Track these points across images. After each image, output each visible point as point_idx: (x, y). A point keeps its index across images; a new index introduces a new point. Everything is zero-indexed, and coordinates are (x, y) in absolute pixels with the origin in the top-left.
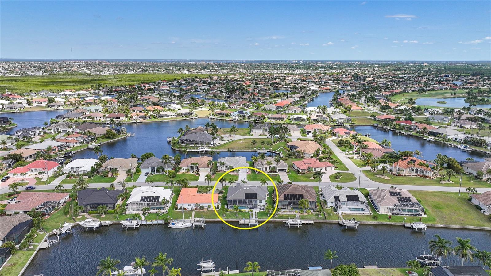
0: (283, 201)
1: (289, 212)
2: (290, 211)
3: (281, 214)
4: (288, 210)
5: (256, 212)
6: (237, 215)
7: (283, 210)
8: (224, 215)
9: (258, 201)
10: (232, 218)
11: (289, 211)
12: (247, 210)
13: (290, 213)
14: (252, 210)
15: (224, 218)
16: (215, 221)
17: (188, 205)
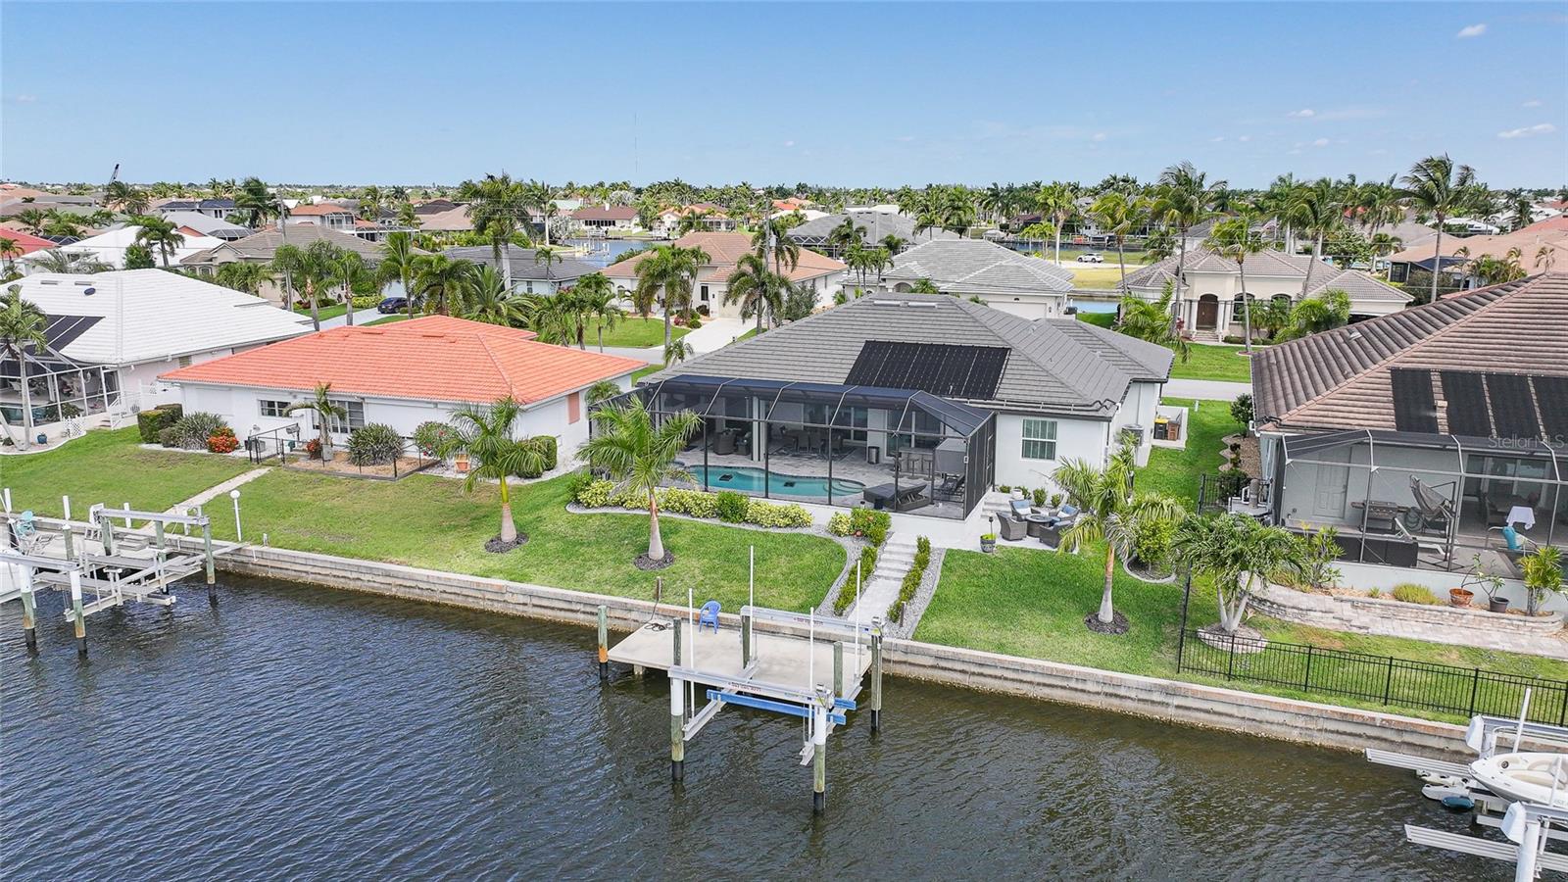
0: (1385, 443)
1: (1471, 612)
2: (1497, 605)
3: (1318, 621)
4: (1455, 580)
5: (924, 546)
6: (657, 551)
7: (1357, 577)
8: (509, 533)
9: (1010, 435)
10: (578, 580)
11: (1481, 590)
12: (820, 516)
13: (1501, 637)
14: (884, 523)
15: (495, 561)
16: (369, 583)
17: (271, 409)
